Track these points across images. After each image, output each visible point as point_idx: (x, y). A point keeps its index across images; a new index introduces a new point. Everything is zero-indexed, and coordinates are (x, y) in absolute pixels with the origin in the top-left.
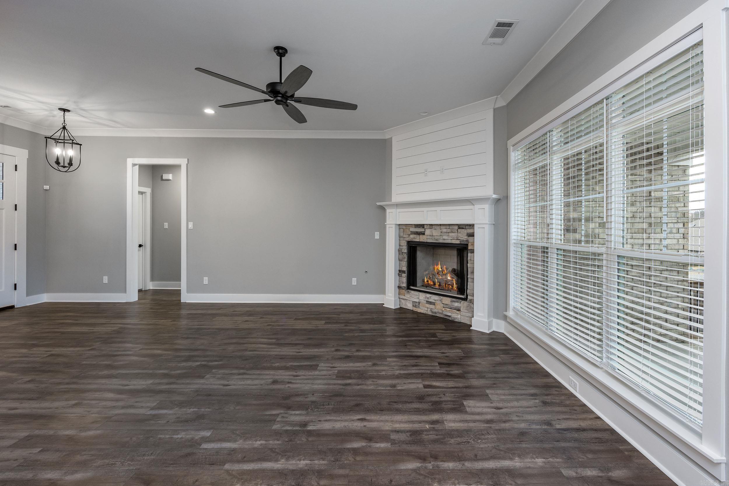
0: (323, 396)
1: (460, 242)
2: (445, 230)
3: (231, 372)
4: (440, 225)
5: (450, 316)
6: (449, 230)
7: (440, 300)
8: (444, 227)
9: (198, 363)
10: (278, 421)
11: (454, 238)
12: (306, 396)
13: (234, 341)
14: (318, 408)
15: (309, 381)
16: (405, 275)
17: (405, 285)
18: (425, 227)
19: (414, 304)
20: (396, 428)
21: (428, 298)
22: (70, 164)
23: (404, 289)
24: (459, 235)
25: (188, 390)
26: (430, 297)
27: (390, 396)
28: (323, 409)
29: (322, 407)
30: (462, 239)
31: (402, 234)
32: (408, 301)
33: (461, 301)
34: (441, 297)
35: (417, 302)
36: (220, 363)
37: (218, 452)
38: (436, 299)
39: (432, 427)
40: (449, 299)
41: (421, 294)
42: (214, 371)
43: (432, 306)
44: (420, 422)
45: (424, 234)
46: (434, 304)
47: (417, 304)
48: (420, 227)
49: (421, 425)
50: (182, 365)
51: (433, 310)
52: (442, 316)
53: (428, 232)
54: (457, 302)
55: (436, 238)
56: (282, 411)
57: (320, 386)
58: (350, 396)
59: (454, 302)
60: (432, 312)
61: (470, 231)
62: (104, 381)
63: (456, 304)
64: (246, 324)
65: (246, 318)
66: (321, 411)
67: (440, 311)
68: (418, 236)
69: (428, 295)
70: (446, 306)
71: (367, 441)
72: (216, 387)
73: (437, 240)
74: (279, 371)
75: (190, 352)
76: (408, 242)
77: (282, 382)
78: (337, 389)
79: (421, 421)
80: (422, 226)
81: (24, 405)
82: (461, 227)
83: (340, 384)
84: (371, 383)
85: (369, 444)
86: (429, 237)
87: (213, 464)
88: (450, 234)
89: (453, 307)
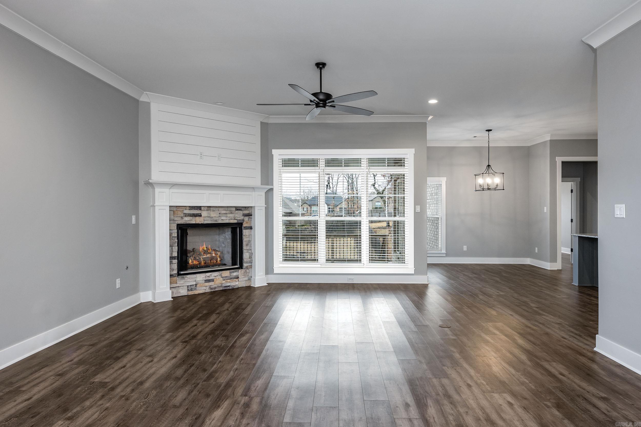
1: (238, 221)
2: (224, 212)
4: (219, 207)
5: (229, 286)
6: (228, 211)
7: (220, 275)
16: (175, 261)
17: (175, 272)
18: (202, 208)
19: (189, 288)
21: (207, 277)
23: (175, 276)
24: (236, 215)
26: (211, 275)
30: (239, 219)
31: (172, 217)
32: (182, 287)
33: (238, 270)
34: (221, 272)
35: (193, 285)
38: (216, 275)
40: (228, 271)
41: (198, 275)
43: (211, 284)
45: (201, 216)
46: (213, 280)
47: (194, 287)
48: (197, 209)
51: (212, 287)
52: (221, 289)
53: (204, 213)
54: (236, 271)
55: (215, 219)
59: (233, 272)
60: (211, 289)
61: (248, 212)
63: (235, 274)
67: (220, 285)
68: (194, 217)
69: (208, 274)
70: (225, 278)
73: (216, 221)
76: (178, 225)
80: (199, 208)
82: (238, 209)
86: (207, 219)
88: (228, 215)
89: (233, 277)
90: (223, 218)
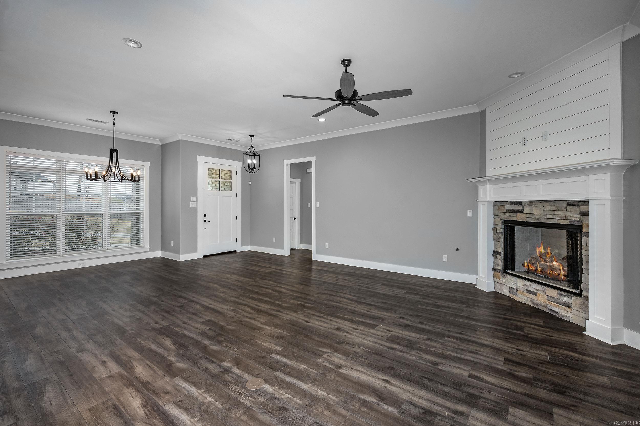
0: (367, 351)
1: (570, 222)
2: (549, 208)
3: (314, 314)
4: (543, 202)
5: (557, 312)
6: (554, 207)
7: (543, 291)
8: (548, 204)
9: (299, 302)
10: (323, 357)
11: (561, 217)
12: (353, 346)
13: (329, 292)
14: (357, 359)
15: (363, 336)
16: (500, 257)
17: (500, 268)
18: (523, 204)
19: (511, 291)
20: (413, 400)
21: (527, 286)
22: (255, 168)
23: (499, 272)
24: (569, 213)
25: (284, 318)
26: (530, 285)
27: (426, 371)
28: (361, 360)
29: (360, 359)
30: (573, 219)
31: (496, 212)
32: (505, 286)
33: (572, 295)
34: (545, 288)
35: (514, 288)
36: (312, 305)
37: (278, 362)
38: (538, 288)
39: (451, 416)
40: (555, 291)
41: (518, 280)
42: (305, 310)
43: (532, 296)
44: (441, 406)
45: (522, 212)
46: (535, 294)
47: (515, 291)
48: (517, 205)
49: (440, 409)
50: (290, 301)
51: (534, 301)
52: (545, 310)
53: (527, 210)
54: (567, 296)
55: (537, 217)
56: (330, 351)
57: (369, 342)
58: (388, 358)
59: (563, 295)
60: (533, 303)
61: (583, 209)
62: (250, 300)
63: (565, 299)
64: (344, 282)
65: (346, 277)
66: (357, 362)
67: (544, 304)
68: (515, 214)
69: (528, 283)
70: (550, 298)
71: (379, 399)
72: (300, 321)
73: (538, 219)
74: (346, 321)
75: (299, 294)
76: (505, 222)
77: (344, 331)
78: (381, 349)
79: (443, 406)
80: (520, 203)
81: (215, 304)
82: (570, 204)
83: (386, 346)
84: (415, 354)
85: (379, 402)
86: (528, 216)
87: (271, 368)
88: (556, 213)
89: (561, 302)
90: (548, 216)
